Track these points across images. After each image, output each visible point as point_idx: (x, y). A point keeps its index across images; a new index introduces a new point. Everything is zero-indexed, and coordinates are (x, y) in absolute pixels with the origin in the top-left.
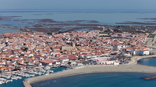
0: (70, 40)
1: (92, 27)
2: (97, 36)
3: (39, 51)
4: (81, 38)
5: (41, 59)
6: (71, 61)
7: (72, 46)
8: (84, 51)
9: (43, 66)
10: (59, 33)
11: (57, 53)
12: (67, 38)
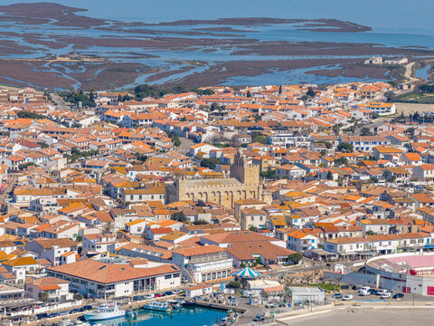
0: (215, 142)
1: (332, 63)
2: (375, 116)
3: (35, 207)
4: (277, 127)
5: (62, 259)
6: (247, 272)
7: (241, 179)
8: (314, 211)
9: (79, 303)
10: (139, 98)
11: (155, 222)
12: (194, 129)
